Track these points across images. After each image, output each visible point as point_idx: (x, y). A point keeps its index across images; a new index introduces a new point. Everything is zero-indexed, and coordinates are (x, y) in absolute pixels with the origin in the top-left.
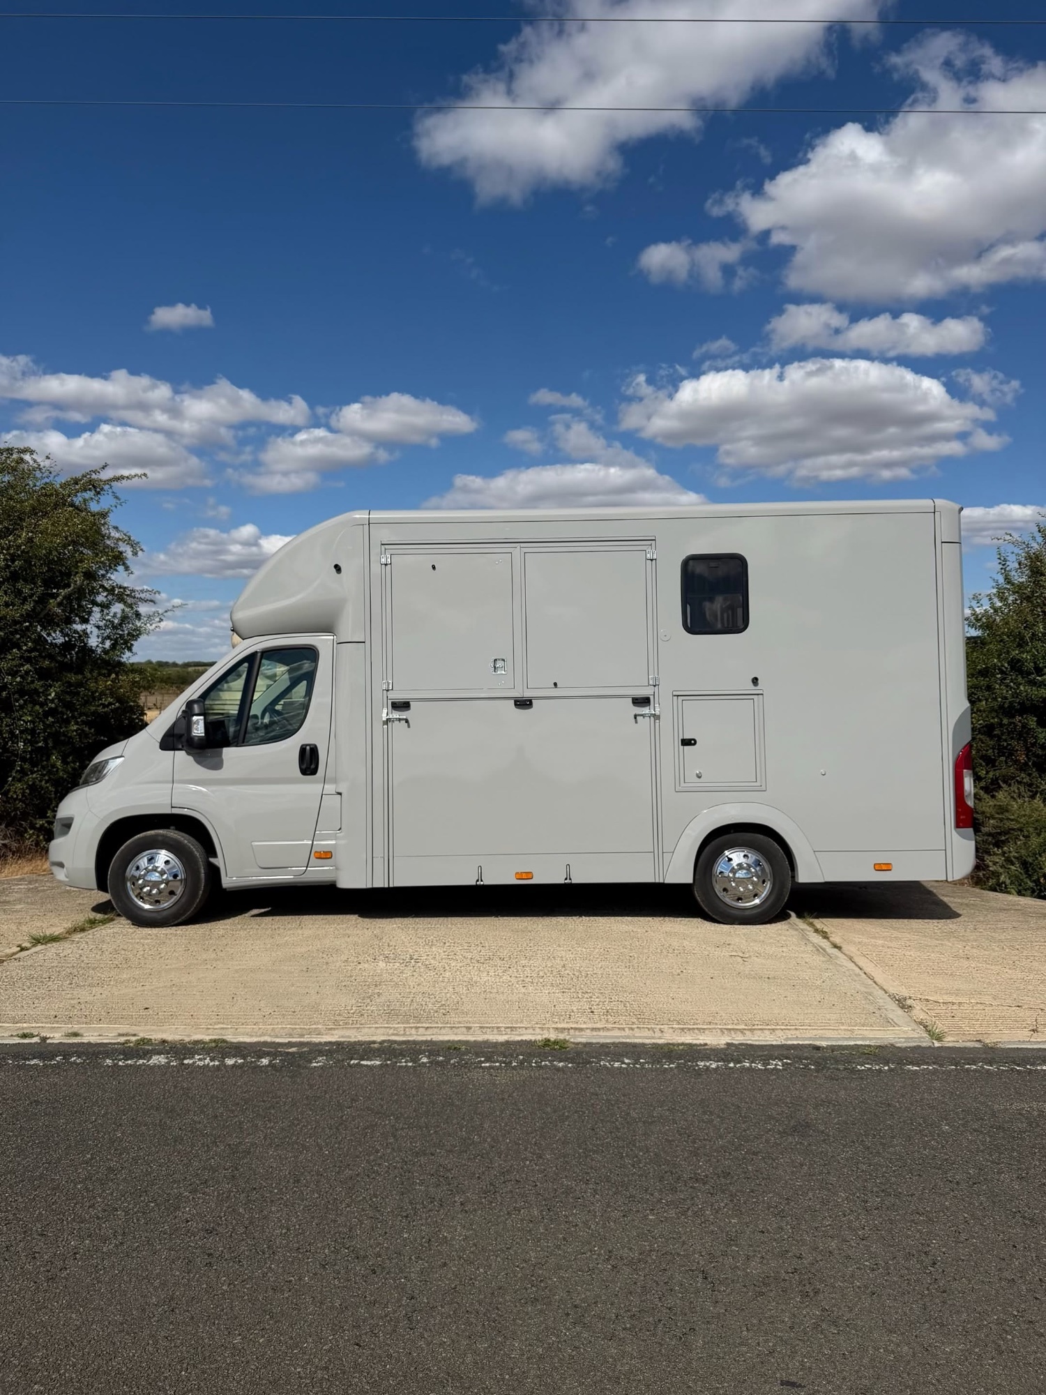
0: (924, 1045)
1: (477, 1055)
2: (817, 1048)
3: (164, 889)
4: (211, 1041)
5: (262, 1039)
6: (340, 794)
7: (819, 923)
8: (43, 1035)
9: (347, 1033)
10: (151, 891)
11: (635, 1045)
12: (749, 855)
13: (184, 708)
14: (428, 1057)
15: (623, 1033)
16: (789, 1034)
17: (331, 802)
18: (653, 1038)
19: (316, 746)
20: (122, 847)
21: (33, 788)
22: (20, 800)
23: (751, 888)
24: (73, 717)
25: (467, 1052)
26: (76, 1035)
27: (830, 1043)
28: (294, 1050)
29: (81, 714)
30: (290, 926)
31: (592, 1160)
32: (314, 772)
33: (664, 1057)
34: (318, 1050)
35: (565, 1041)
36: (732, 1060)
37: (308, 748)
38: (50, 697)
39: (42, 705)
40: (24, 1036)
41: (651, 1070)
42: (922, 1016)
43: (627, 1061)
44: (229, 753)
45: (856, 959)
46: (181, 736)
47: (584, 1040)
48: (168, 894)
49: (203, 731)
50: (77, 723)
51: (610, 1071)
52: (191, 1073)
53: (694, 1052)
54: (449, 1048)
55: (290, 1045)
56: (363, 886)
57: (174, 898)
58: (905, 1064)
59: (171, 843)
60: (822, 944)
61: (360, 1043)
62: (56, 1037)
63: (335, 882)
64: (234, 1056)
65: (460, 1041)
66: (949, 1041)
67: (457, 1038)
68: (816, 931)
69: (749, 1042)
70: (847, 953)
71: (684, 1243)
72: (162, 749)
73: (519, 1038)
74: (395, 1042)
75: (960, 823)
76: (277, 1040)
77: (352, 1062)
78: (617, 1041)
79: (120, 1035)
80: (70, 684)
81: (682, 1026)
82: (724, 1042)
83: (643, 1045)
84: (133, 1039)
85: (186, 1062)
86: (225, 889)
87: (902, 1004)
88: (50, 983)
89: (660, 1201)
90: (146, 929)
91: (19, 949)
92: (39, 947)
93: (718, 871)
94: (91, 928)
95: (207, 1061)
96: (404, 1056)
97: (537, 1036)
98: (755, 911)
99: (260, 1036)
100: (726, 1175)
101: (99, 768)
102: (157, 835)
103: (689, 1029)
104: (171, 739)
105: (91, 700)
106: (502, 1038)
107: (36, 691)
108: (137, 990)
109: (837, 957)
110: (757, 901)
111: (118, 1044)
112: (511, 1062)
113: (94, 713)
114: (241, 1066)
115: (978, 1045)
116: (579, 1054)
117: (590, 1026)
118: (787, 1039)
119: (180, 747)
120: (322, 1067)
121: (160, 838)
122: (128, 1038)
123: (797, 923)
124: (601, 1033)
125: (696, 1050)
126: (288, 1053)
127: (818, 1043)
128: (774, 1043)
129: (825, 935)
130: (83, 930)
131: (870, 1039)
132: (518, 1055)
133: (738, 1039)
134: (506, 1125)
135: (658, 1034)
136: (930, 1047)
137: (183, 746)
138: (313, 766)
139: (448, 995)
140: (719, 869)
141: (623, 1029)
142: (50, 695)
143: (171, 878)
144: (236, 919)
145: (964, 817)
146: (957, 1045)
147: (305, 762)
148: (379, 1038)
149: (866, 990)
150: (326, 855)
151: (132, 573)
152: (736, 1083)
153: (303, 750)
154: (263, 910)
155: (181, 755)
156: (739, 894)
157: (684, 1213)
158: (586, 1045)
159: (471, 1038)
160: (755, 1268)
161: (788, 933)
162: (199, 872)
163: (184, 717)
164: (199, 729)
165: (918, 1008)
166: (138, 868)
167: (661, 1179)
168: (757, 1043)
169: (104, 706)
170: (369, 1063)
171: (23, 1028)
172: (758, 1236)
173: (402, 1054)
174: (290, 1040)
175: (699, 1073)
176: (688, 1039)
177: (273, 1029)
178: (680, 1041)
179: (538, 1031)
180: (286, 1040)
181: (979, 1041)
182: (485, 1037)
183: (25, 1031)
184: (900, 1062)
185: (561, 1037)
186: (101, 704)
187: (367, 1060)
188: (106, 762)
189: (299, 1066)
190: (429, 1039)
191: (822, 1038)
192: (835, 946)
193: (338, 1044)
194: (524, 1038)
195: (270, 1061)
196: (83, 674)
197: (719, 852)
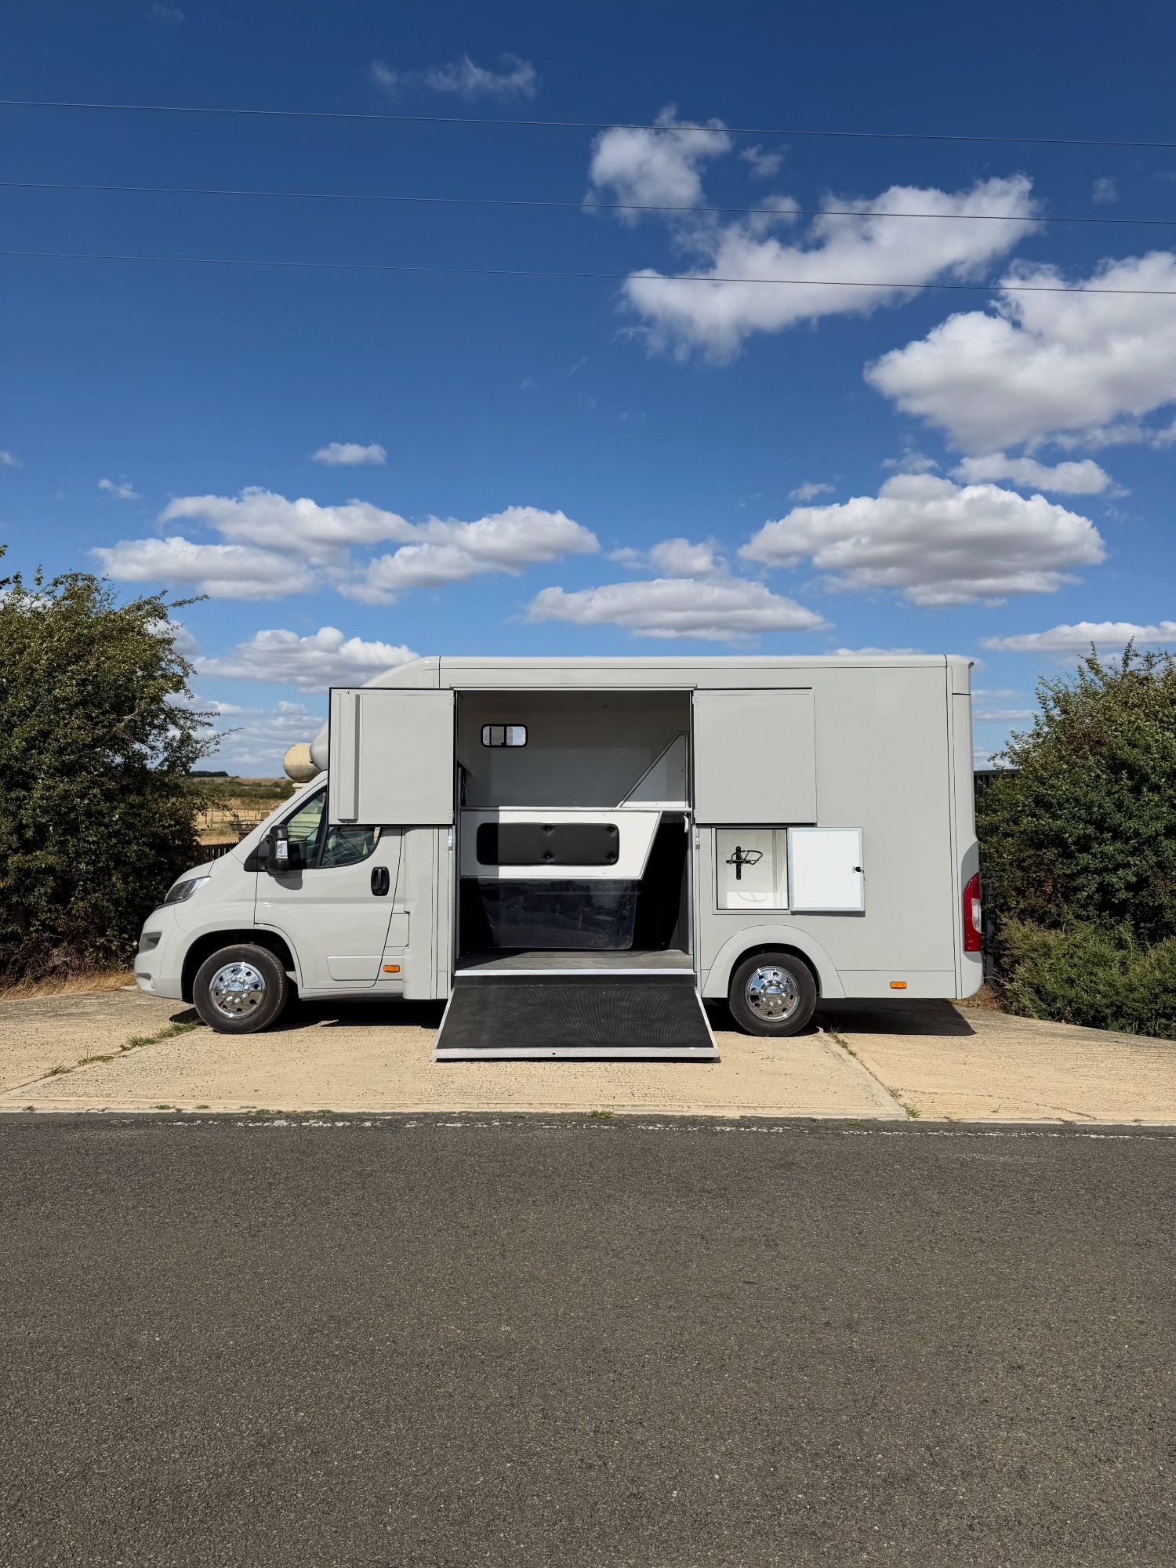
0: (901, 1119)
1: (539, 1121)
2: (814, 1120)
3: (245, 998)
4: (319, 1112)
5: (361, 1110)
6: (408, 913)
7: (841, 1036)
8: (178, 1107)
9: (431, 1107)
10: (234, 1000)
11: (666, 1117)
12: (779, 972)
13: (268, 832)
14: (499, 1122)
15: (657, 1108)
16: (793, 1110)
17: (400, 921)
18: (682, 1111)
19: (387, 869)
20: (207, 961)
21: (94, 906)
22: (82, 919)
23: (780, 1002)
24: (135, 838)
25: (530, 1119)
26: (206, 1107)
27: (825, 1117)
28: (388, 1117)
29: (142, 836)
30: (360, 1034)
31: (628, 1180)
32: (385, 893)
33: (688, 1124)
34: (410, 1117)
35: (610, 1113)
36: (743, 1126)
37: (380, 870)
38: (114, 819)
39: (107, 827)
40: (162, 1108)
41: (678, 1131)
42: (908, 1101)
43: (659, 1126)
44: (307, 874)
45: (865, 1063)
46: (264, 859)
47: (625, 1113)
48: (249, 1003)
49: (286, 854)
50: (138, 844)
51: (646, 1132)
52: (310, 1131)
53: (712, 1121)
54: (515, 1117)
55: (385, 1114)
56: (427, 998)
57: (255, 1007)
58: (881, 1131)
59: (253, 956)
60: (840, 1052)
61: (443, 1114)
62: (189, 1109)
63: (402, 994)
64: (342, 1121)
65: (524, 1113)
66: (923, 1118)
67: (521, 1111)
68: (838, 1042)
69: (759, 1115)
70: (859, 1058)
71: (690, 1222)
72: (245, 870)
73: (573, 1111)
74: (471, 1113)
75: (968, 947)
76: (374, 1111)
77: (439, 1124)
78: (652, 1113)
79: (242, 1108)
80: (132, 806)
81: (705, 1104)
82: (739, 1115)
83: (674, 1116)
84: (254, 1110)
85: (303, 1124)
86: (301, 999)
87: (894, 1094)
88: (163, 1073)
89: (676, 1201)
90: (229, 1035)
91: (121, 1049)
92: (137, 1048)
93: (751, 988)
94: (178, 1034)
95: (321, 1123)
96: (480, 1121)
97: (588, 1110)
98: (783, 1025)
99: (360, 1108)
100: (725, 1189)
101: (187, 887)
102: (239, 949)
103: (711, 1106)
104: (255, 861)
105: (152, 821)
106: (558, 1111)
107: (100, 813)
108: (241, 1078)
109: (849, 1061)
110: (785, 1015)
111: (242, 1114)
112: (566, 1125)
113: (153, 834)
114: (350, 1127)
115: (946, 1121)
116: (621, 1121)
117: (631, 1103)
118: (791, 1114)
119: (264, 868)
120: (415, 1128)
121: (242, 952)
122: (250, 1110)
123: (823, 1036)
124: (640, 1108)
125: (716, 1120)
126: (385, 1120)
127: (815, 1117)
128: (779, 1116)
129: (844, 1045)
130: (171, 1036)
131: (858, 1115)
132: (571, 1121)
133: (750, 1113)
134: (564, 1161)
135: (686, 1109)
136: (906, 1121)
137: (266, 868)
138: (384, 887)
139: (511, 1083)
140: (752, 986)
141: (658, 1106)
142: (115, 816)
143: (253, 989)
144: (310, 1028)
145: (972, 941)
146: (928, 1120)
147: (377, 884)
148: (458, 1110)
149: (866, 1084)
150: (395, 969)
151: (192, 697)
152: (744, 1140)
153: (375, 872)
154: (332, 1022)
155: (264, 876)
156: (770, 1009)
157: (693, 1207)
158: (626, 1116)
159: (533, 1111)
160: (738, 1234)
161: (812, 1043)
162: (278, 983)
163: (268, 842)
164: (282, 852)
165: (906, 1096)
166: (221, 979)
167: (678, 1191)
168: (766, 1116)
169: (165, 828)
170: (452, 1125)
171: (158, 1103)
172: (743, 1219)
173: (478, 1120)
174: (385, 1111)
175: (716, 1134)
176: (710, 1113)
177: (368, 1104)
178: (703, 1114)
179: (587, 1106)
180: (381, 1111)
181: (948, 1118)
182: (545, 1110)
183: (163, 1105)
184: (879, 1130)
185: (607, 1110)
186: (162, 825)
187: (450, 1123)
188: (193, 881)
189: (396, 1127)
190: (499, 1110)
191: (818, 1114)
192: (851, 1053)
193: (425, 1114)
194: (576, 1111)
195: (372, 1124)
196: (144, 795)
197: (751, 971)
